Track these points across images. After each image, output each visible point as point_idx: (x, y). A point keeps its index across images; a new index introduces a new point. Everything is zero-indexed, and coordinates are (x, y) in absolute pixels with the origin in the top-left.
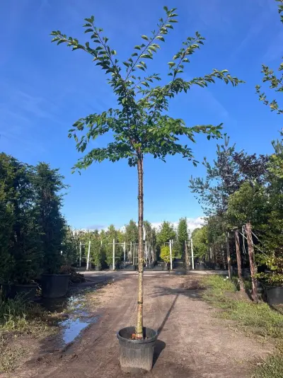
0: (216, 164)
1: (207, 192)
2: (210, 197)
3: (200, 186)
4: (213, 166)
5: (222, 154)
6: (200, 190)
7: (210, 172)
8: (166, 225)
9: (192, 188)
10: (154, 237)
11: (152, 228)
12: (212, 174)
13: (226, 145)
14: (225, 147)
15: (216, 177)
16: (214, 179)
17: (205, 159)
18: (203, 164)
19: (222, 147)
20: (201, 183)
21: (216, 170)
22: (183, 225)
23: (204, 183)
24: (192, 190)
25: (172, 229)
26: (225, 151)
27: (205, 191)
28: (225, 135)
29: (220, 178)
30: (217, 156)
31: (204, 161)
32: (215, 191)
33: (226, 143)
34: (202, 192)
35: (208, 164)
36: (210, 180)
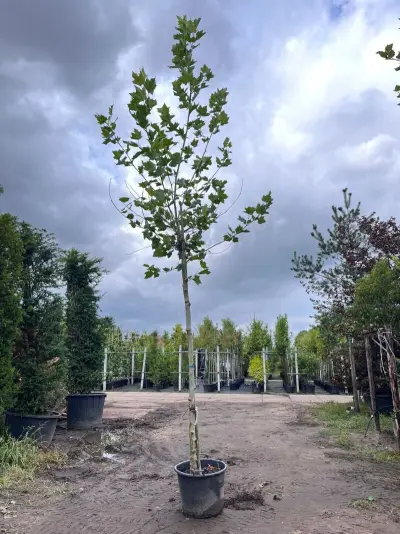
0: (331, 235)
1: (320, 277)
2: (324, 285)
3: (308, 268)
4: (327, 238)
5: (341, 219)
6: (308, 274)
7: (323, 247)
8: (256, 326)
9: (297, 270)
10: (240, 346)
11: (237, 329)
12: (326, 249)
13: (347, 207)
14: (344, 209)
15: (333, 254)
16: (330, 257)
17: (315, 228)
18: (313, 235)
19: (340, 209)
20: (310, 263)
21: (332, 244)
22: (282, 327)
23: (315, 263)
24: (296, 274)
25: (265, 332)
26: (345, 216)
27: (316, 276)
28: (345, 191)
29: (340, 256)
30: (334, 222)
31: (314, 232)
32: (332, 275)
33: (346, 203)
34: (311, 277)
35: (319, 235)
36: (323, 259)
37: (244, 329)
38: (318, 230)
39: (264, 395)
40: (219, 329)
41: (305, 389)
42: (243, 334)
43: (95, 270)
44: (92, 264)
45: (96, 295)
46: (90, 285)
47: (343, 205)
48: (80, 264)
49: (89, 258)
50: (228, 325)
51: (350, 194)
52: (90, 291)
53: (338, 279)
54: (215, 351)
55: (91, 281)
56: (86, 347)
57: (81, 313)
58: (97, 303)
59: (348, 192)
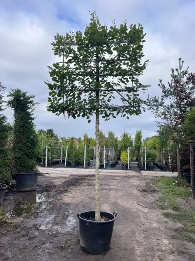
0: (170, 86)
1: (161, 110)
2: (164, 113)
3: (155, 104)
4: (167, 87)
5: (176, 76)
6: (155, 108)
7: (164, 92)
8: (125, 136)
9: (149, 105)
10: (116, 145)
11: (115, 137)
12: (166, 93)
13: (180, 69)
14: (179, 70)
15: (170, 96)
16: (168, 98)
17: (161, 81)
18: (159, 85)
19: (177, 70)
20: (157, 101)
21: (170, 90)
22: (139, 136)
23: (160, 101)
24: (149, 107)
25: (130, 138)
26: (179, 74)
27: (159, 109)
28: (180, 59)
29: (173, 98)
30: (172, 78)
31: (160, 83)
32: (168, 108)
33: (180, 66)
34: (157, 109)
35: (163, 85)
36: (165, 99)
37: (119, 137)
38: (163, 83)
39: (128, 171)
40: (106, 137)
41: (149, 168)
42: (118, 139)
43: (31, 102)
44: (29, 98)
45: (32, 116)
46: (28, 110)
47: (178, 68)
48: (22, 98)
49: (28, 95)
50: (111, 134)
51: (183, 62)
52: (29, 114)
53: (172, 111)
54: (103, 148)
55: (29, 108)
56: (27, 146)
57: (23, 127)
58: (33, 121)
59: (181, 60)
